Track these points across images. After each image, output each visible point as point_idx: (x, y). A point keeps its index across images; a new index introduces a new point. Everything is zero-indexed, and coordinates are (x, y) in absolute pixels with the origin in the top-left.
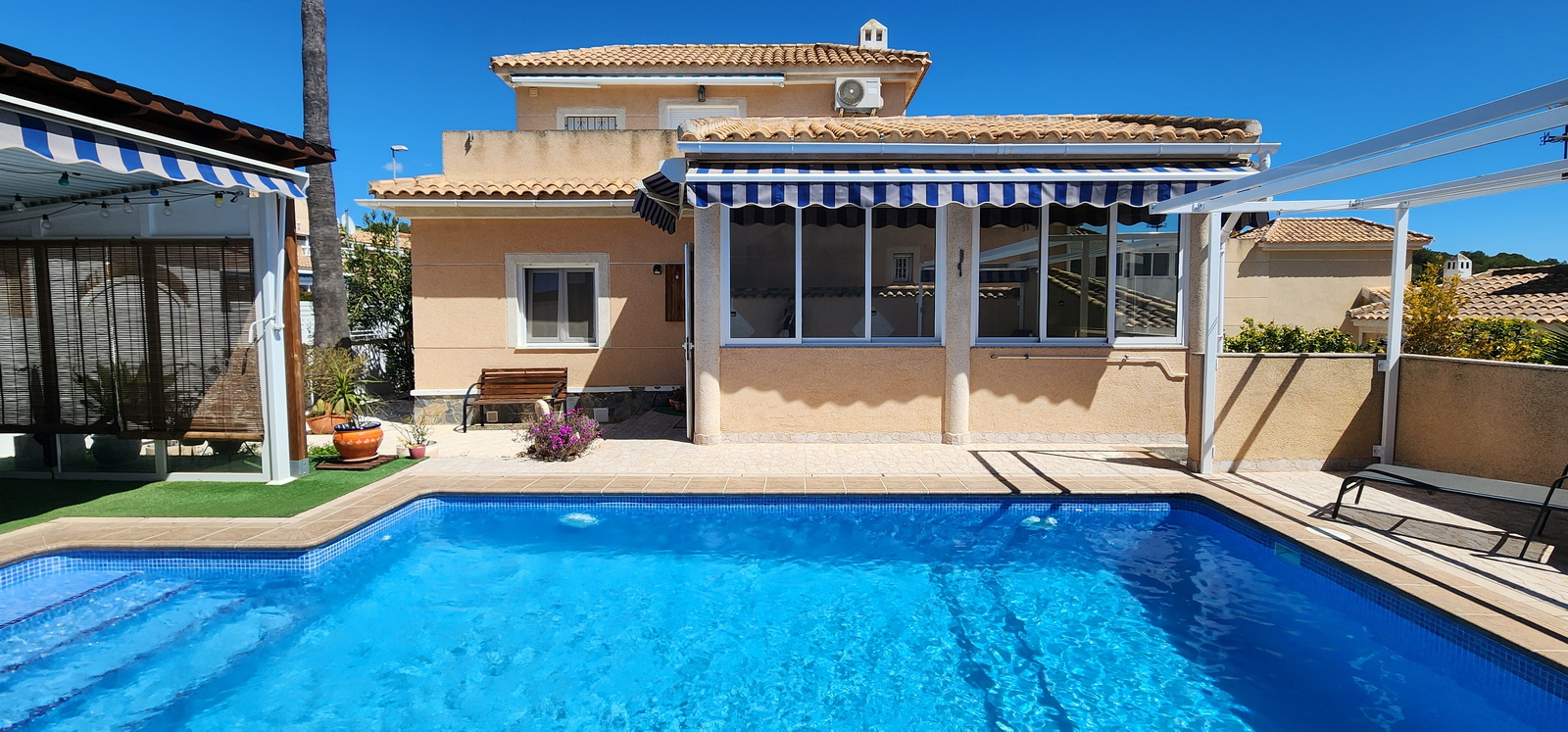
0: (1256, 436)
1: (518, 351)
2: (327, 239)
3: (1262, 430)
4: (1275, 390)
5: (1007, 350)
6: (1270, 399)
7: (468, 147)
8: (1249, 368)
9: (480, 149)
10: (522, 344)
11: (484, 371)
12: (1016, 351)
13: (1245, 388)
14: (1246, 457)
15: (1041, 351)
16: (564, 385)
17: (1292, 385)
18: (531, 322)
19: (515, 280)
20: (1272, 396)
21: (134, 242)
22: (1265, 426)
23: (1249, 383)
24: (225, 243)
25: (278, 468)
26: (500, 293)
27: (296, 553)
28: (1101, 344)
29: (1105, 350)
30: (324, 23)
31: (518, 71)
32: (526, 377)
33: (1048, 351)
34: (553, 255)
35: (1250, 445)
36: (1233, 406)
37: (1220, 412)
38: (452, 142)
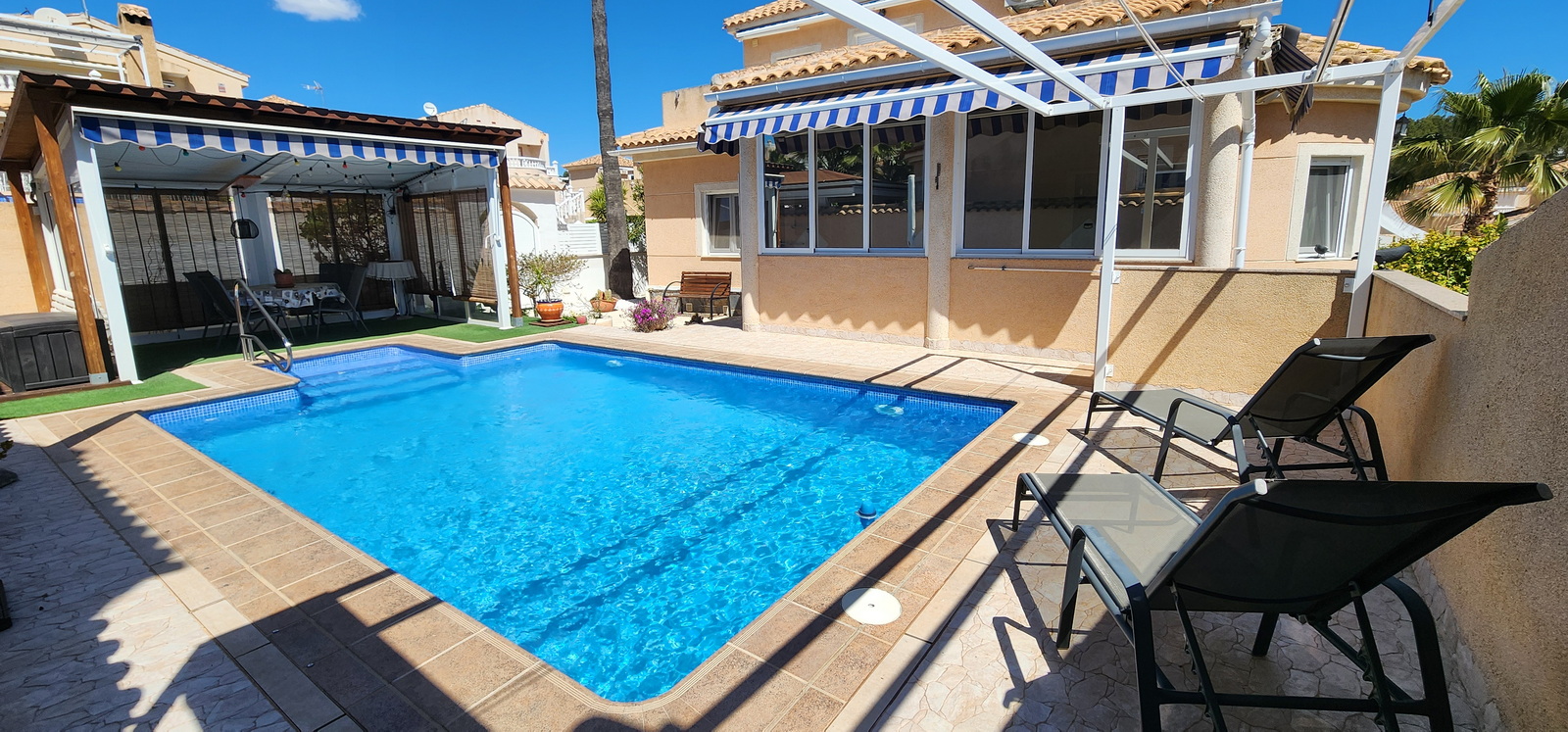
0: (1164, 359)
1: (703, 259)
2: (613, 179)
3: (1173, 354)
4: (1191, 309)
5: (985, 262)
6: (1184, 319)
7: (677, 102)
8: (1158, 283)
9: (684, 103)
10: (705, 254)
11: (683, 273)
12: (994, 262)
13: (1153, 305)
14: (1151, 381)
15: (1019, 262)
16: (729, 284)
17: (1214, 304)
18: (714, 236)
19: (701, 204)
20: (1188, 316)
21: (450, 193)
22: (1176, 349)
23: (1157, 300)
24: (477, 191)
25: (505, 322)
26: (693, 216)
27: (458, 357)
28: (1086, 257)
29: (1088, 263)
30: (605, 23)
31: (741, 28)
32: (706, 278)
33: (1027, 263)
34: (722, 184)
35: (1157, 369)
36: (1137, 325)
37: (1120, 329)
38: (668, 99)
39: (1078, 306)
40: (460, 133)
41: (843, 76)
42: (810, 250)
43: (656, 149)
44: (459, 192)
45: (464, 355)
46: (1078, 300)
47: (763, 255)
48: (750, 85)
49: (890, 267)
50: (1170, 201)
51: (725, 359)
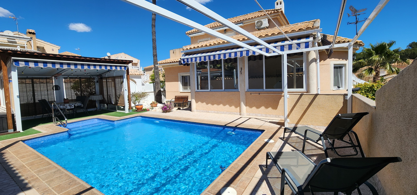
0: (302, 118)
1: (181, 92)
2: (156, 72)
3: (304, 116)
4: (308, 104)
5: (254, 92)
6: (306, 107)
7: (174, 52)
8: (299, 98)
9: (175, 53)
10: (181, 91)
11: (175, 96)
12: (257, 92)
13: (298, 104)
14: (299, 123)
15: (263, 92)
16: (188, 99)
17: (313, 103)
18: (183, 86)
19: (180, 78)
20: (307, 106)
21: (113, 77)
22: (305, 115)
23: (299, 102)
24: (120, 76)
25: (127, 111)
26: (178, 81)
27: (114, 121)
28: (280, 91)
29: (281, 92)
30: (155, 33)
31: (190, 34)
32: (182, 97)
33: (265, 93)
34: (186, 73)
35: (301, 120)
36: (294, 109)
37: (290, 110)
38: (171, 52)
39: (279, 104)
40: (116, 62)
41: (216, 47)
42: (209, 90)
43: (168, 64)
44: (116, 77)
45: (115, 121)
46: (279, 102)
47: (196, 91)
48: (192, 49)
49: (230, 94)
50: (300, 75)
51: (187, 120)
